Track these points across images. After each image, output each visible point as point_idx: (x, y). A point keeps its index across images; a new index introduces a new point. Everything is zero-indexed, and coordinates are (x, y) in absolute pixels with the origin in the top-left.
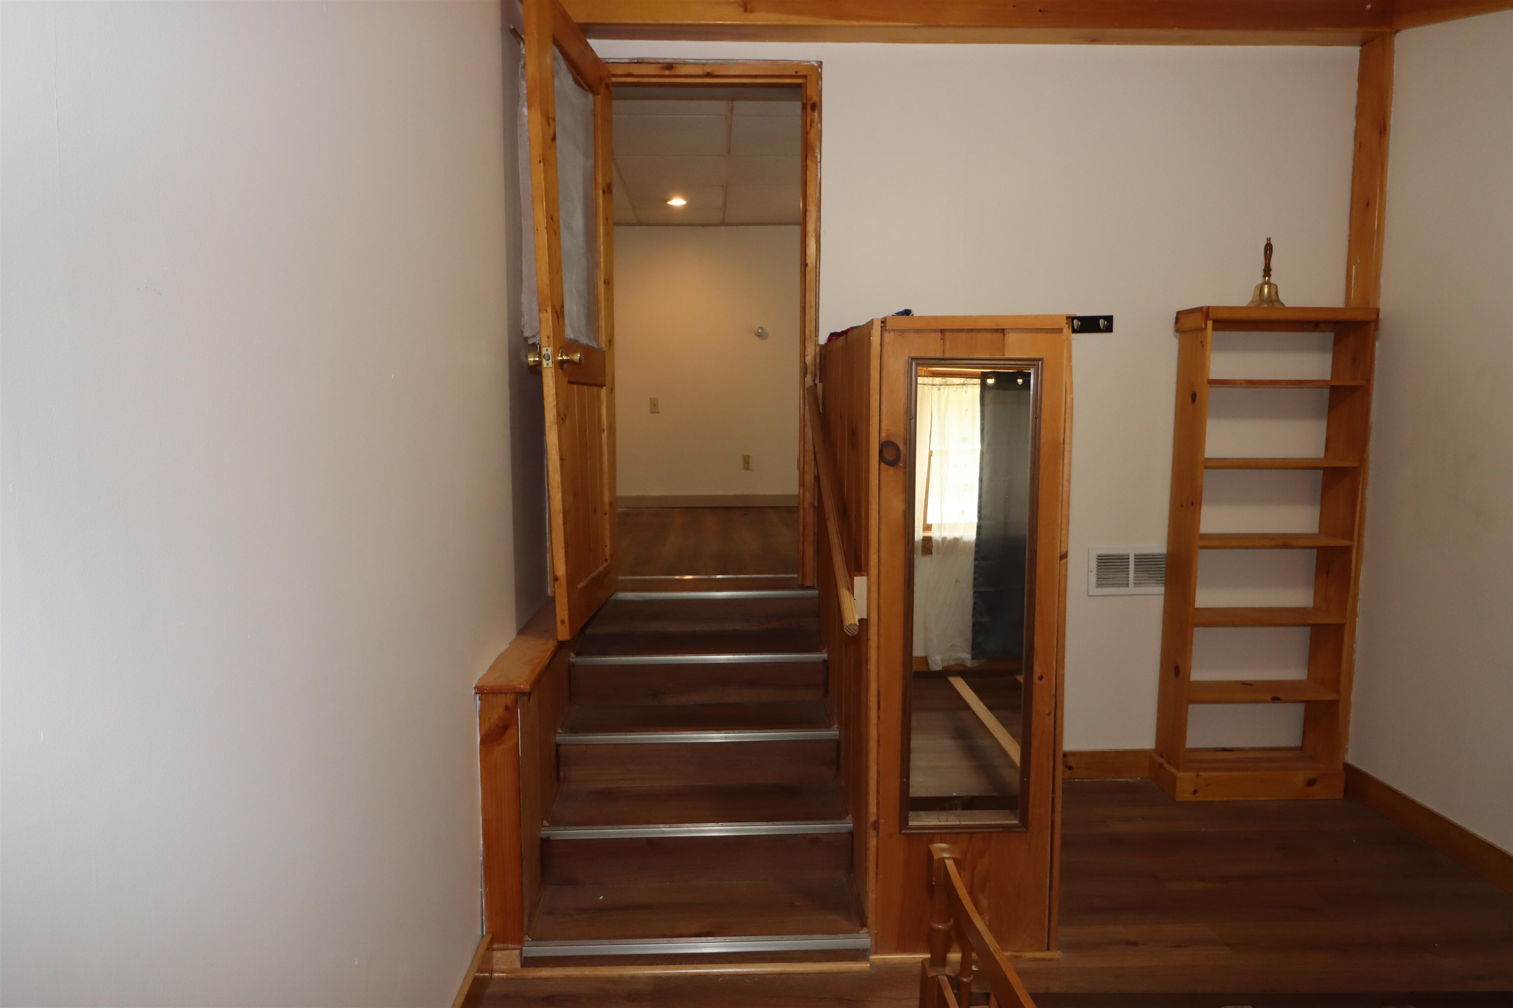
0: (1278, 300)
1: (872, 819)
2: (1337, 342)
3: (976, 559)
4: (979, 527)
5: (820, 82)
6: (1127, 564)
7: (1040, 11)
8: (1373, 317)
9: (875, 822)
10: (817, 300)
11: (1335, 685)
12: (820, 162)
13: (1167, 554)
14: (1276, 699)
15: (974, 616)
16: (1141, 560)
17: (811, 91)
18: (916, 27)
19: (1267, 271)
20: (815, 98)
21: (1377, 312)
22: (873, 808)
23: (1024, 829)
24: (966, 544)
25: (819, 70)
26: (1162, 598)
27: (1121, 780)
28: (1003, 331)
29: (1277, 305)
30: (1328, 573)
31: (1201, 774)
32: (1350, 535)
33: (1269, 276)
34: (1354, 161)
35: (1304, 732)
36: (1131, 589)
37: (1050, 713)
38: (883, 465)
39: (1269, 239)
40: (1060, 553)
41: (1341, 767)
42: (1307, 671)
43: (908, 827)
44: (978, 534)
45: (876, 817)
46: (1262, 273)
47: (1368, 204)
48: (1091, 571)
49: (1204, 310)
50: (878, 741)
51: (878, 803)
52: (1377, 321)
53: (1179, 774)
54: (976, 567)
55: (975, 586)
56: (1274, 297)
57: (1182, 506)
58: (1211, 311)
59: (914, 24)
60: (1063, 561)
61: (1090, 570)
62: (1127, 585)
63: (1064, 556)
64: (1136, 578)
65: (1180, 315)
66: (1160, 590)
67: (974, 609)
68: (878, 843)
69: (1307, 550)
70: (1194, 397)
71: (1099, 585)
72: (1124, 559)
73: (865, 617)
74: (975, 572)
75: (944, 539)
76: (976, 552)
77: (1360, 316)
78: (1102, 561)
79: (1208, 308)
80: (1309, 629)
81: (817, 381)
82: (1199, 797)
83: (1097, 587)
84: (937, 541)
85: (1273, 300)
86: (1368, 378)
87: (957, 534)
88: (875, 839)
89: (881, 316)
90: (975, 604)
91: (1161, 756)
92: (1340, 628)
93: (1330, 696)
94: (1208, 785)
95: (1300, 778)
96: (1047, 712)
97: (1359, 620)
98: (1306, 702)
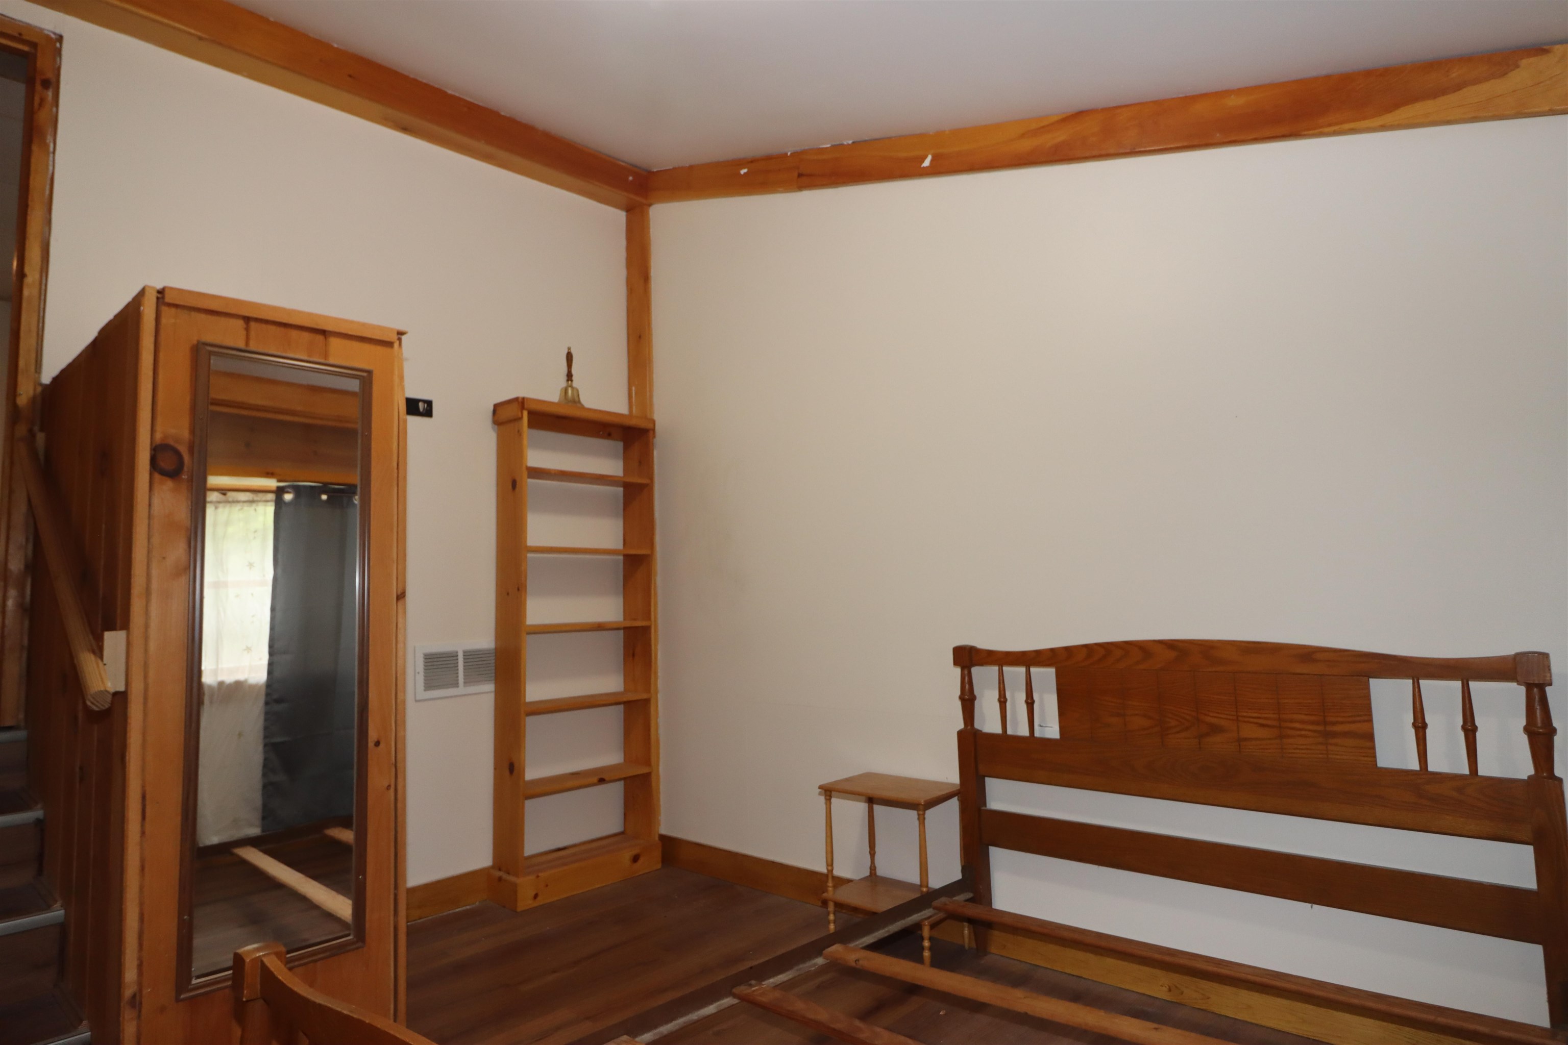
0: (579, 402)
1: (128, 993)
2: (626, 448)
3: (267, 703)
4: (271, 664)
5: (58, 59)
6: (455, 662)
7: (350, 76)
8: (650, 426)
9: (134, 996)
10: (41, 325)
11: (647, 761)
12: (54, 152)
13: (496, 648)
14: (602, 781)
15: (264, 775)
16: (470, 656)
17: (42, 62)
18: (200, 38)
19: (570, 376)
20: (50, 75)
21: (654, 422)
22: (130, 975)
23: (360, 944)
24: (252, 687)
25: (58, 45)
26: (492, 696)
27: (457, 910)
28: (324, 333)
29: (578, 405)
30: (633, 655)
31: (540, 874)
32: (649, 618)
33: (572, 381)
34: (628, 301)
35: (625, 815)
36: (461, 689)
37: (389, 786)
38: (157, 476)
39: (569, 349)
40: (397, 592)
41: (657, 838)
42: (623, 754)
43: (190, 987)
44: (270, 672)
45: (136, 987)
46: (565, 378)
47: (640, 337)
48: (418, 673)
49: (520, 400)
50: (143, 868)
51: (140, 966)
52: (654, 430)
53: (518, 880)
54: (267, 713)
55: (265, 737)
56: (576, 399)
57: (508, 594)
58: (525, 401)
59: (199, 34)
60: (400, 603)
61: (417, 671)
62: (456, 685)
63: (401, 596)
64: (466, 676)
65: (496, 407)
66: (490, 687)
67: (265, 766)
68: (139, 1027)
69: (616, 632)
70: (514, 484)
71: (428, 686)
72: (454, 655)
73: (122, 688)
74: (266, 720)
75: (221, 684)
76: (268, 695)
77: (643, 424)
78: (429, 660)
79: (523, 399)
80: (621, 708)
81: (36, 428)
82: (540, 901)
83: (425, 690)
84: (210, 687)
85: (576, 402)
86: (651, 478)
87: (241, 677)
88: (135, 1023)
89: (159, 286)
90: (266, 759)
91: (500, 870)
92: (647, 702)
93: (644, 770)
94: (547, 886)
95: (627, 856)
96: (386, 785)
97: (660, 696)
98: (624, 779)
